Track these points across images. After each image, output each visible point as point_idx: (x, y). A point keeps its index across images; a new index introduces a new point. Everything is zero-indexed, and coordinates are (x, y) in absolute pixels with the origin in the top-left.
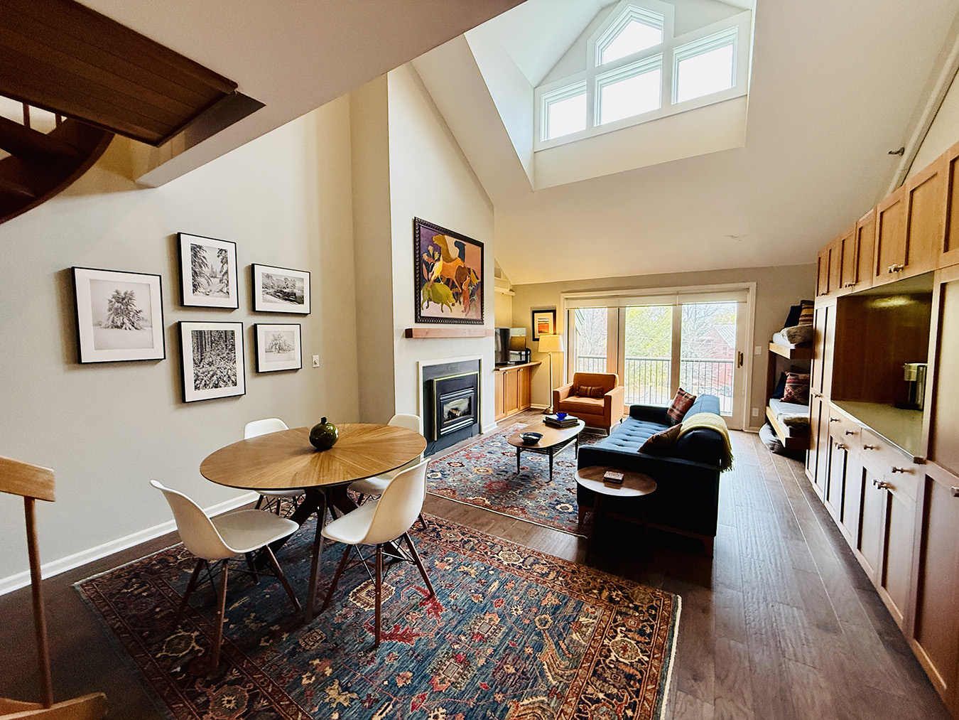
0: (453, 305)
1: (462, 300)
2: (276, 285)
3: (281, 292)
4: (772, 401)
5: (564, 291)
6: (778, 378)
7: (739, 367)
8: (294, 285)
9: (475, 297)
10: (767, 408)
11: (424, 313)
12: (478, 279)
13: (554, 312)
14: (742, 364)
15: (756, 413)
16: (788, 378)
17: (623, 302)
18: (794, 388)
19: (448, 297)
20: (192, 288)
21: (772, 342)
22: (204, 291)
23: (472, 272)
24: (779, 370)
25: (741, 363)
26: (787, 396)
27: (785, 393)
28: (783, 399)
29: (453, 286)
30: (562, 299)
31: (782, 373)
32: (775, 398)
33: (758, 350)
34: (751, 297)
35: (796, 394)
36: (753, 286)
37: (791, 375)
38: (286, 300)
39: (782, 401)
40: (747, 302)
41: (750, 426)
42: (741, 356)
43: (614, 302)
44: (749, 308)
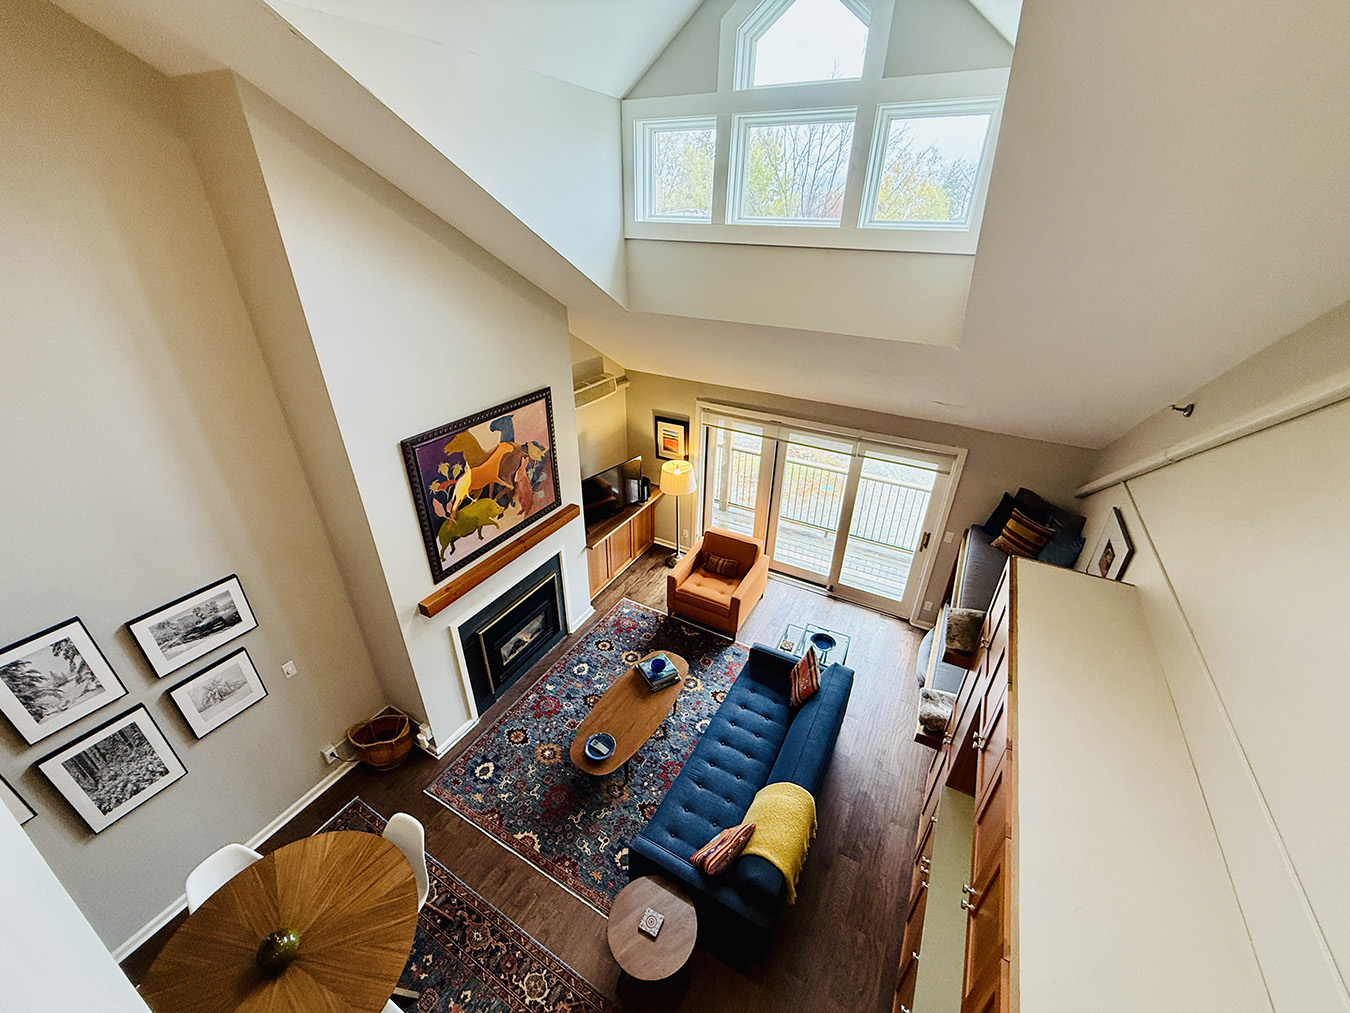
1: (516, 498)
2: (181, 627)
3: (195, 630)
5: (702, 397)
7: (921, 550)
8: (215, 610)
9: (544, 476)
10: (940, 610)
11: (447, 562)
12: (543, 449)
13: (686, 425)
14: (926, 546)
17: (785, 433)
19: (489, 512)
20: (32, 718)
22: (56, 709)
23: (531, 447)
29: (496, 490)
30: (698, 409)
33: (950, 536)
34: (956, 468)
36: (962, 453)
38: (207, 634)
40: (949, 473)
41: (919, 618)
42: (927, 537)
43: (772, 431)
44: (951, 482)
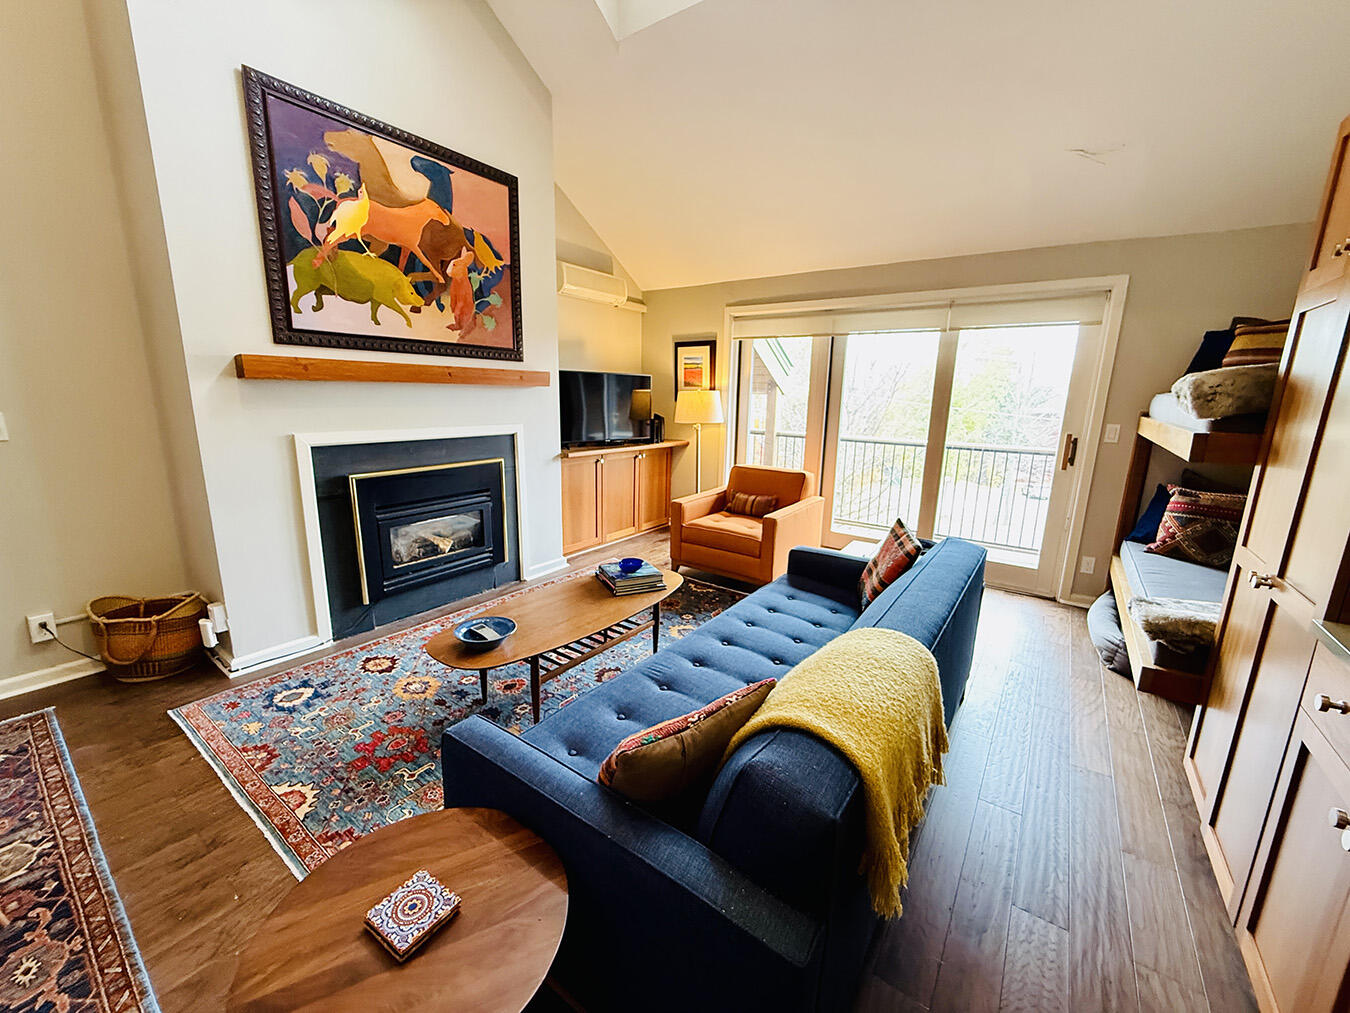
0: (416, 310)
1: (446, 300)
4: (1127, 547)
5: (732, 301)
6: (1150, 492)
7: (1064, 468)
9: (494, 299)
10: (1115, 559)
11: (303, 320)
12: (499, 257)
13: (712, 344)
14: (1072, 461)
15: (1088, 565)
16: (1172, 499)
17: (842, 323)
18: (1184, 524)
19: (396, 288)
21: (1147, 415)
23: (479, 241)
24: (1155, 477)
25: (1070, 460)
26: (1164, 542)
27: (1161, 534)
28: (1152, 546)
29: (412, 264)
30: (727, 319)
31: (1160, 485)
32: (1134, 540)
33: (1113, 432)
34: (1111, 313)
35: (1186, 538)
36: (1120, 283)
37: (1181, 493)
39: (1150, 551)
40: (1101, 323)
41: (1072, 592)
42: (1072, 445)
43: (823, 324)
44: (1105, 336)
